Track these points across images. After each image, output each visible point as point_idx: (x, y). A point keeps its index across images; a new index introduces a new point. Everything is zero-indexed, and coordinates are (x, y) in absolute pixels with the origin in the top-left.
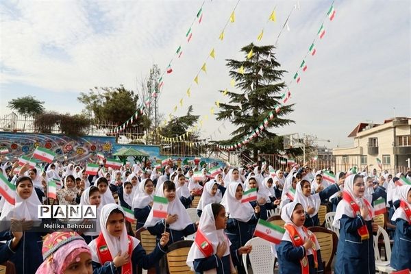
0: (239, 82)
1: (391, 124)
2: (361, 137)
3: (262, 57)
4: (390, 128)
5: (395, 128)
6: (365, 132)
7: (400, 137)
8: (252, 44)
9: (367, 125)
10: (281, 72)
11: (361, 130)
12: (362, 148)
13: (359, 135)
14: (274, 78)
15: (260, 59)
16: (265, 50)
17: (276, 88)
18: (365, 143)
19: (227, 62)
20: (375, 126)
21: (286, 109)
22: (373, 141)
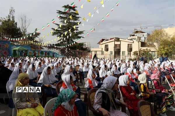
0: (61, 20)
1: (113, 40)
2: (102, 44)
3: (72, 11)
4: (113, 41)
5: (115, 41)
6: (104, 42)
7: (116, 45)
8: (68, 5)
9: (104, 40)
10: (79, 17)
11: (102, 42)
12: (102, 48)
13: (101, 43)
14: (76, 20)
15: (71, 12)
16: (73, 8)
17: (76, 24)
18: (103, 46)
19: (57, 11)
20: (107, 40)
21: (81, 32)
22: (106, 46)
